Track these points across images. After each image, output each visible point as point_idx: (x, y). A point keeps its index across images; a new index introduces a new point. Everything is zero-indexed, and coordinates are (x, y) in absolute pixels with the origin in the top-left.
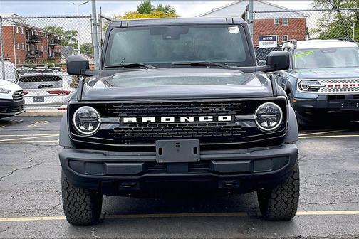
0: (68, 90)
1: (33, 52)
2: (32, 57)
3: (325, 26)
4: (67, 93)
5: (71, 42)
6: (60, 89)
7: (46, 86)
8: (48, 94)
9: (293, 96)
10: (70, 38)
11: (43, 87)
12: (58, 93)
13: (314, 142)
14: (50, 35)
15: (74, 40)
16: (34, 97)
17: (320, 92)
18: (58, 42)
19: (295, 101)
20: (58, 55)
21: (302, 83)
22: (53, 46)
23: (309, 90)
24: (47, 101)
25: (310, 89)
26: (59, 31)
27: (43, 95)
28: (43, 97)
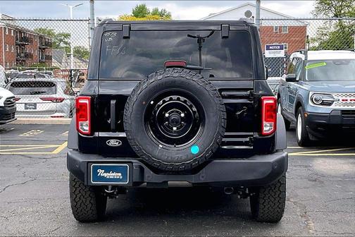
0: (62, 97)
1: (22, 55)
2: (22, 59)
3: (326, 35)
4: (62, 100)
5: (62, 45)
6: (54, 96)
7: (39, 93)
8: (41, 101)
9: (304, 110)
10: (61, 40)
11: (36, 93)
12: (51, 100)
13: (327, 160)
14: (41, 37)
15: (66, 43)
16: (26, 104)
17: (333, 107)
18: (49, 45)
19: (306, 115)
20: (49, 58)
21: (315, 97)
22: (44, 49)
23: (321, 104)
24: (39, 108)
25: (323, 103)
26: (50, 33)
27: (35, 102)
28: (35, 104)
